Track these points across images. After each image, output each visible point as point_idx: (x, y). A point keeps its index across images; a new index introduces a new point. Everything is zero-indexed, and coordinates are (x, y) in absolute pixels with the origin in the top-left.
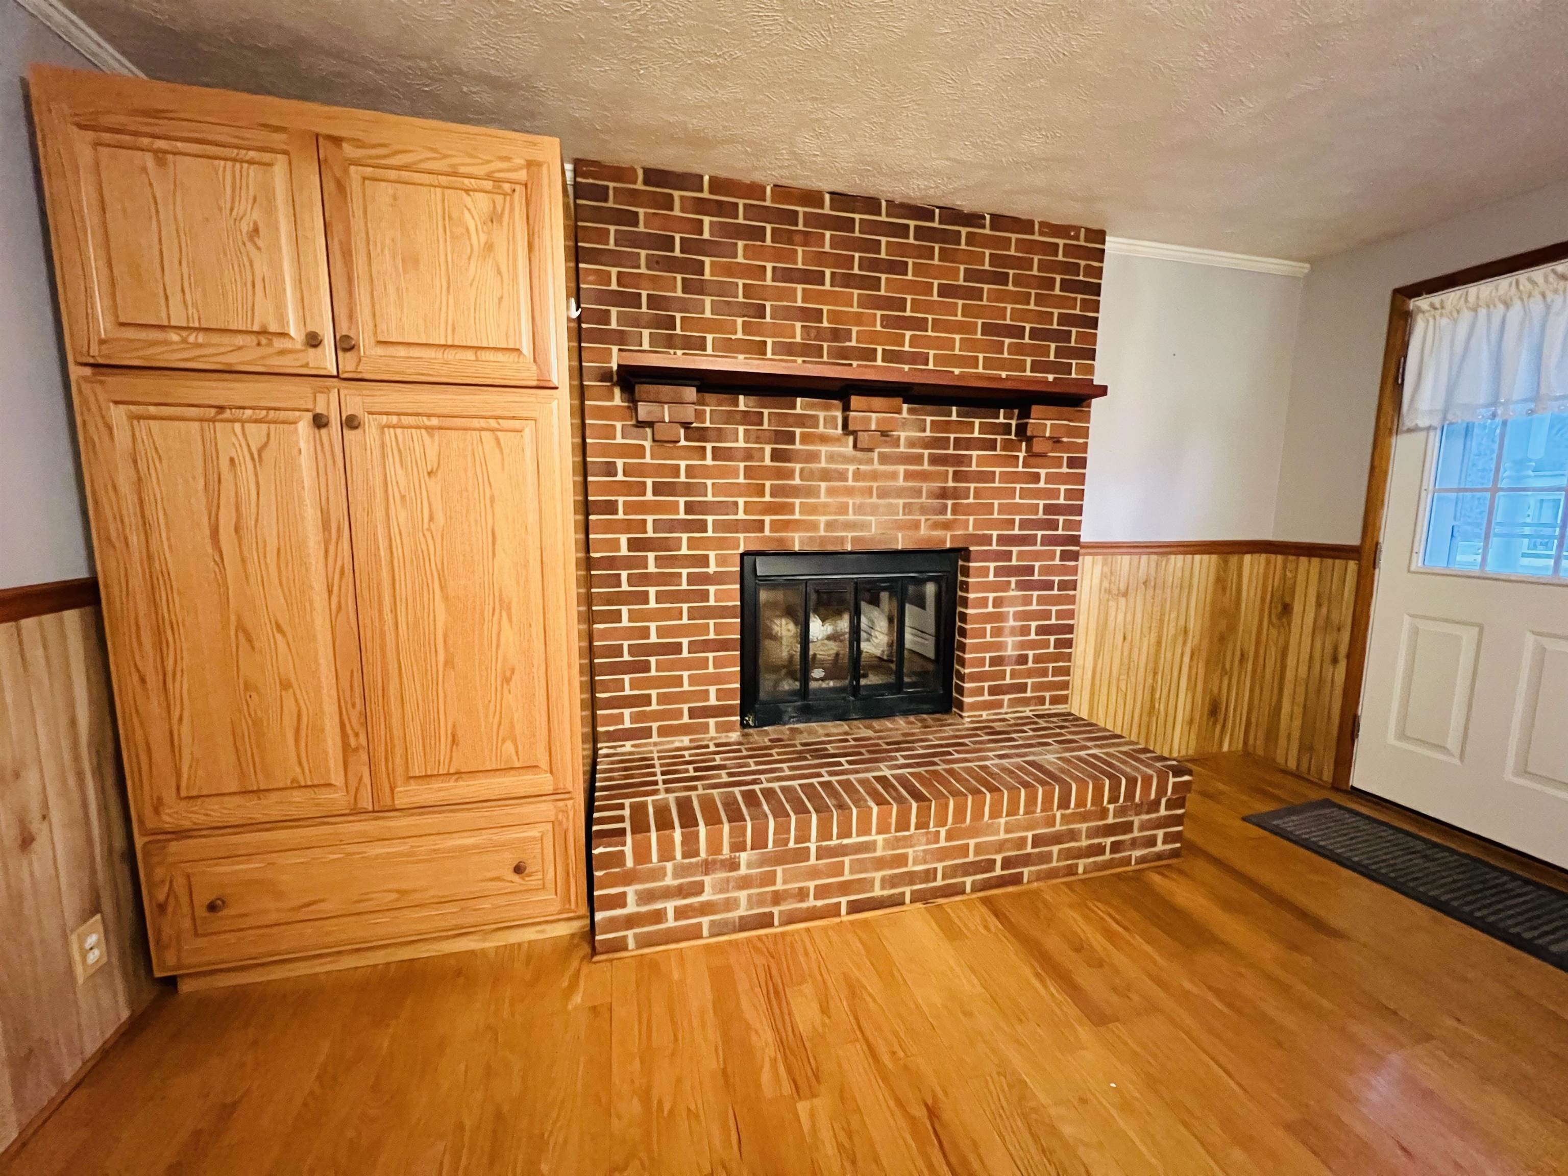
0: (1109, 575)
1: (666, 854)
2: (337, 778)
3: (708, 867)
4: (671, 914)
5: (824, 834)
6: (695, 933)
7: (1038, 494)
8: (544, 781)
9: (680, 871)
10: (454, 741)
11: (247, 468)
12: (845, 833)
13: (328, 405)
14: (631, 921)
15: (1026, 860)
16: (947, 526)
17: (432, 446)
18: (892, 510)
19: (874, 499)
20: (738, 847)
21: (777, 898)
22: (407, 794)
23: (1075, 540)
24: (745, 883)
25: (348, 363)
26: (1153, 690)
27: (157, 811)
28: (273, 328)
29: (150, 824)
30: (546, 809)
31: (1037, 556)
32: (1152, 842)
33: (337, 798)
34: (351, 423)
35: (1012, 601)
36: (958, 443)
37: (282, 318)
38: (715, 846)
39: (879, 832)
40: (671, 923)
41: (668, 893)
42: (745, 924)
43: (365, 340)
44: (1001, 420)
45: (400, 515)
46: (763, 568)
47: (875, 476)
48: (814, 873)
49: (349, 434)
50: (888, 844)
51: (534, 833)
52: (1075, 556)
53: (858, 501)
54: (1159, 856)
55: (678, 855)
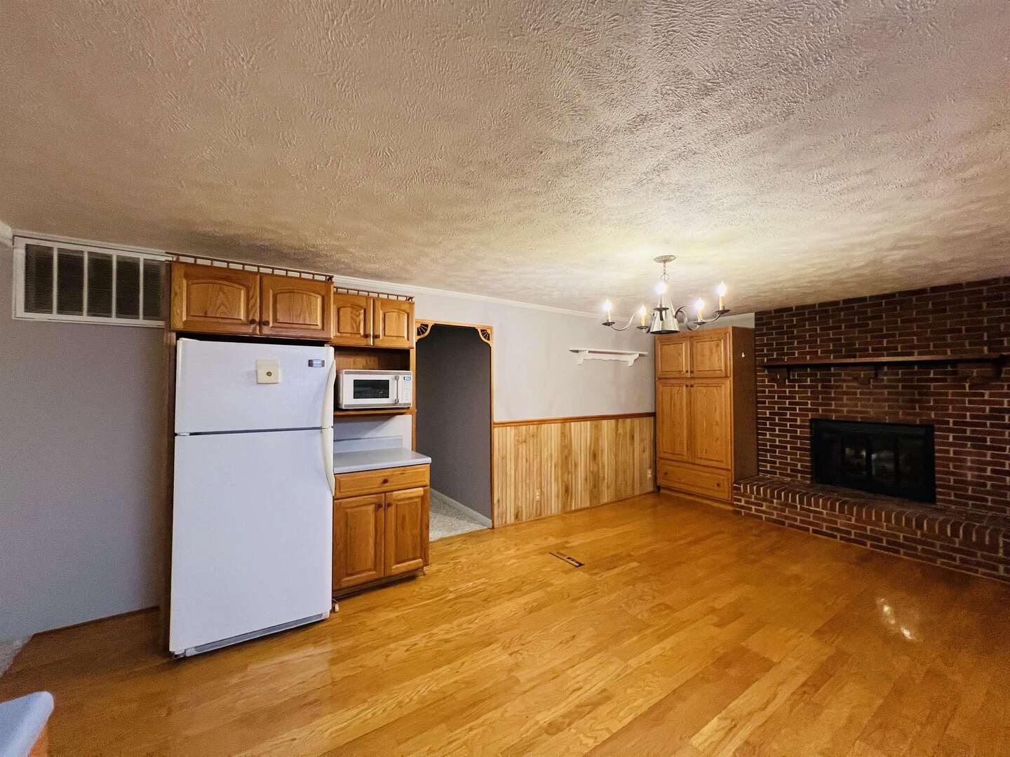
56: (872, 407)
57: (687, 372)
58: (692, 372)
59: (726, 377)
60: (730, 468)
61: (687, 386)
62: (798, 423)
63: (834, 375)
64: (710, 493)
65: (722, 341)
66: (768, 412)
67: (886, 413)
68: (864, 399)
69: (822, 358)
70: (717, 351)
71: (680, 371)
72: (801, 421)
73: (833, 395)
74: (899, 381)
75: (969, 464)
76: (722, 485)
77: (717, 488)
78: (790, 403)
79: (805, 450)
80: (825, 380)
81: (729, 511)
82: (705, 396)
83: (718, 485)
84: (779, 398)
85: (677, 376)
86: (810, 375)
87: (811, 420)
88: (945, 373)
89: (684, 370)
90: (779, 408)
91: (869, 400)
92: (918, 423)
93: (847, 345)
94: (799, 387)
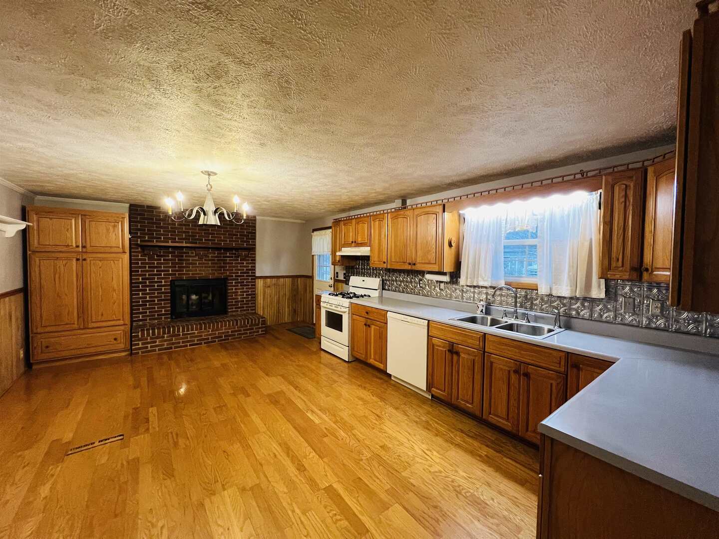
0: (265, 283)
1: (148, 334)
2: (76, 323)
3: (157, 338)
4: (149, 347)
5: (183, 331)
6: (155, 351)
7: (244, 267)
8: (121, 322)
9: (151, 338)
10: (102, 315)
11: (62, 267)
12: (188, 330)
13: (80, 257)
14: (140, 349)
15: (230, 336)
16: (222, 274)
17: (100, 264)
18: (208, 270)
19: (204, 268)
20: (164, 333)
21: (173, 344)
22: (91, 325)
23: (254, 276)
24: (166, 341)
25: (84, 250)
26: (279, 307)
27: (37, 329)
28: (70, 244)
29: (35, 331)
30: (122, 328)
31: (245, 279)
32: (258, 332)
33: (76, 326)
34: (85, 260)
35: (239, 289)
36: (224, 257)
37: (72, 242)
38: (159, 333)
39: (196, 330)
40: (149, 349)
41: (148, 343)
42: (166, 349)
43: (88, 246)
44: (234, 252)
45: (93, 275)
46: (177, 283)
47: (204, 263)
48: (182, 338)
49: (84, 262)
50: (198, 333)
51: (119, 332)
52: (255, 279)
53: (200, 269)
54: (259, 335)
55: (151, 335)
56: (204, 271)
57: (77, 247)
58: (83, 247)
59: (124, 252)
60: (127, 323)
61: (78, 260)
62: (163, 284)
63: (185, 253)
64: (112, 347)
65: (120, 223)
66: (140, 278)
67: (210, 274)
68: (201, 267)
69: (177, 242)
70: (114, 231)
71: (68, 246)
72: (165, 282)
73: (184, 265)
74: (216, 257)
75: (239, 293)
76: (119, 339)
77: (115, 342)
78: (157, 271)
79: (167, 300)
80: (180, 256)
81: (126, 355)
82: (100, 268)
83: (115, 339)
84: (149, 267)
85: (64, 249)
86: (171, 253)
87: (171, 281)
88: (233, 254)
89: (74, 245)
90: (149, 275)
91: (202, 267)
92: (222, 277)
93: (193, 236)
94: (164, 260)
